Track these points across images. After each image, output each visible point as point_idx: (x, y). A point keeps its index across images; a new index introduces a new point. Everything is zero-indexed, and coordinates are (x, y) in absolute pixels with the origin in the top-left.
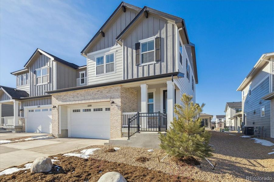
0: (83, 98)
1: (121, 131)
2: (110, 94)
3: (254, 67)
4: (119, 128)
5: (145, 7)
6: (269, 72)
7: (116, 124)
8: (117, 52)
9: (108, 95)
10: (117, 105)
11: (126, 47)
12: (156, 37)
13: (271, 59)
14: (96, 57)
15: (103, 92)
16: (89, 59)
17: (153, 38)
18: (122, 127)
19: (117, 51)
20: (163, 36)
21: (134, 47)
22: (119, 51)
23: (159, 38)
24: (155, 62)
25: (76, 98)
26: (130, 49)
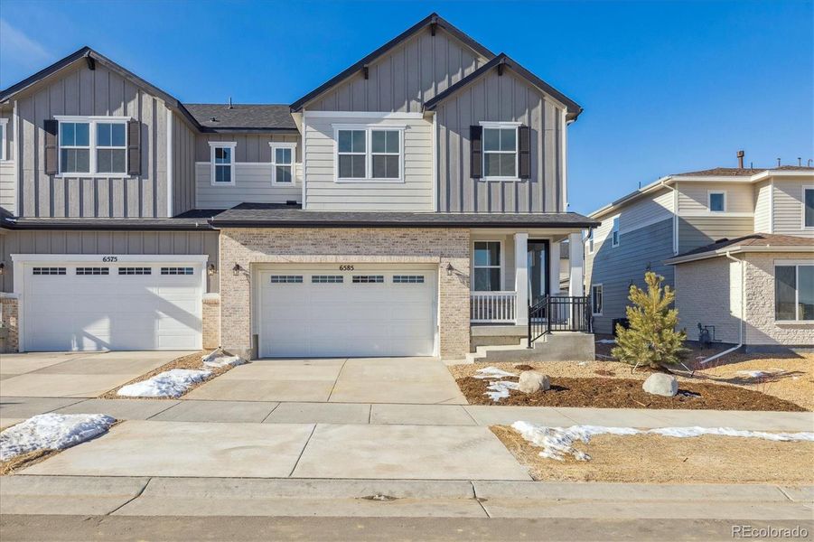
0: (352, 249)
1: (470, 332)
2: (439, 247)
3: (640, 190)
4: (465, 327)
5: (502, 55)
6: (673, 211)
7: (457, 318)
8: (408, 130)
9: (432, 248)
10: (458, 275)
11: (443, 129)
12: (520, 123)
13: (677, 185)
14: (337, 128)
15: (421, 240)
16: (309, 128)
17: (513, 125)
18: (472, 324)
19: (408, 127)
20: (536, 126)
21: (468, 132)
22: (413, 129)
23: (526, 128)
24: (516, 178)
25: (324, 247)
26: (455, 137)
